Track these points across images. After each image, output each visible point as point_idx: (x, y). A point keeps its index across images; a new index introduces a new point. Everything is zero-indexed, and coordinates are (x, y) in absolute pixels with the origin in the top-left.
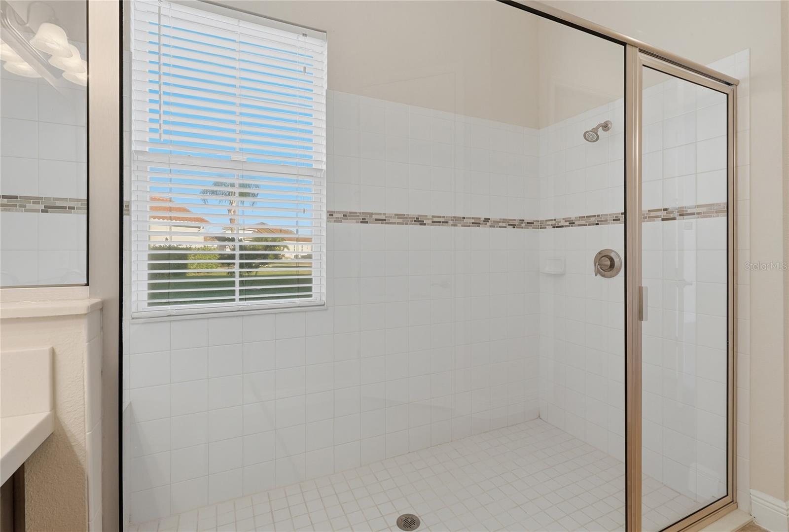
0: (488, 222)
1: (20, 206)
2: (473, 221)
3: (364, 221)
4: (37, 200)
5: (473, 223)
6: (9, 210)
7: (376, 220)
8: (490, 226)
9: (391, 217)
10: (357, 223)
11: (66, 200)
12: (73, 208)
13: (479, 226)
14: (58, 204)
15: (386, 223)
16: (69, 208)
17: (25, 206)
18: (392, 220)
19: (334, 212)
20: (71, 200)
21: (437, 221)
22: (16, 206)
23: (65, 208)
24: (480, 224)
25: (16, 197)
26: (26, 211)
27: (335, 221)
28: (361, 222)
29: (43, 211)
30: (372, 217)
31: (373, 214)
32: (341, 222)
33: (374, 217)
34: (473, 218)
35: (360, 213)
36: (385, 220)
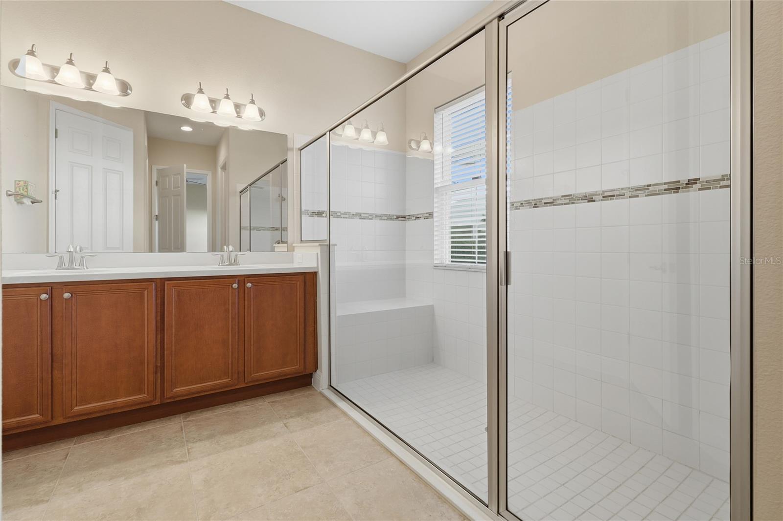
0: (696, 183)
2: (666, 187)
3: (536, 206)
5: (665, 190)
7: (545, 203)
8: (700, 189)
9: (558, 199)
10: (530, 208)
13: (678, 192)
15: (554, 205)
18: (559, 202)
19: (514, 202)
21: (608, 196)
24: (679, 188)
27: (515, 209)
28: (534, 207)
30: (541, 201)
31: (542, 199)
32: (519, 209)
33: (544, 201)
34: (665, 184)
35: (532, 200)
36: (553, 203)
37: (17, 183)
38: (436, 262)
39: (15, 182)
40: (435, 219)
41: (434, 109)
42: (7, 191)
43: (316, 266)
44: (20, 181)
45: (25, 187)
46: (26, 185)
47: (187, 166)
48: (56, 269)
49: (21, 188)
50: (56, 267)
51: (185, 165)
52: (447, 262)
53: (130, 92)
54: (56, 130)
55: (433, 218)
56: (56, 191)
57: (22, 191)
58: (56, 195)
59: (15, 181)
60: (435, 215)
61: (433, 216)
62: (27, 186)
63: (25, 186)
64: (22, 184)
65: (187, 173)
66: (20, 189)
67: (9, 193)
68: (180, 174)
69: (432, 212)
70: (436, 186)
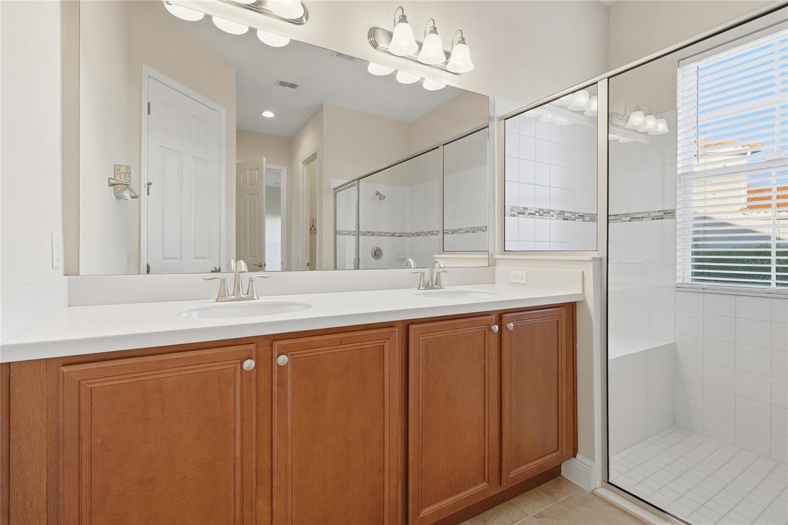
1: (619, 219)
4: (626, 215)
6: (614, 222)
11: (639, 213)
12: (643, 217)
14: (636, 216)
16: (642, 218)
17: (621, 219)
20: (643, 213)
22: (617, 219)
23: (639, 218)
25: (617, 215)
26: (622, 222)
29: (629, 221)
37: (117, 168)
38: (679, 281)
39: (115, 167)
40: (678, 220)
41: (677, 62)
42: (109, 179)
43: (580, 292)
44: (120, 166)
45: (127, 175)
46: (129, 171)
47: (266, 159)
48: (217, 301)
49: (122, 176)
50: (216, 297)
51: (264, 158)
52: (690, 281)
53: (305, 21)
54: (149, 104)
55: (675, 218)
56: (149, 184)
57: (123, 180)
58: (148, 188)
59: (115, 165)
60: (678, 213)
61: (674, 215)
62: (129, 173)
63: (126, 173)
64: (123, 169)
65: (266, 168)
66: (120, 177)
67: (113, 182)
68: (257, 169)
69: (674, 210)
70: (679, 172)
